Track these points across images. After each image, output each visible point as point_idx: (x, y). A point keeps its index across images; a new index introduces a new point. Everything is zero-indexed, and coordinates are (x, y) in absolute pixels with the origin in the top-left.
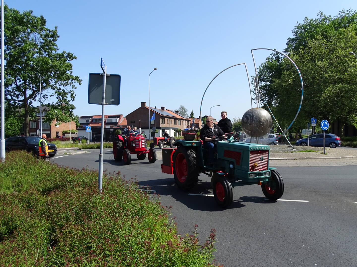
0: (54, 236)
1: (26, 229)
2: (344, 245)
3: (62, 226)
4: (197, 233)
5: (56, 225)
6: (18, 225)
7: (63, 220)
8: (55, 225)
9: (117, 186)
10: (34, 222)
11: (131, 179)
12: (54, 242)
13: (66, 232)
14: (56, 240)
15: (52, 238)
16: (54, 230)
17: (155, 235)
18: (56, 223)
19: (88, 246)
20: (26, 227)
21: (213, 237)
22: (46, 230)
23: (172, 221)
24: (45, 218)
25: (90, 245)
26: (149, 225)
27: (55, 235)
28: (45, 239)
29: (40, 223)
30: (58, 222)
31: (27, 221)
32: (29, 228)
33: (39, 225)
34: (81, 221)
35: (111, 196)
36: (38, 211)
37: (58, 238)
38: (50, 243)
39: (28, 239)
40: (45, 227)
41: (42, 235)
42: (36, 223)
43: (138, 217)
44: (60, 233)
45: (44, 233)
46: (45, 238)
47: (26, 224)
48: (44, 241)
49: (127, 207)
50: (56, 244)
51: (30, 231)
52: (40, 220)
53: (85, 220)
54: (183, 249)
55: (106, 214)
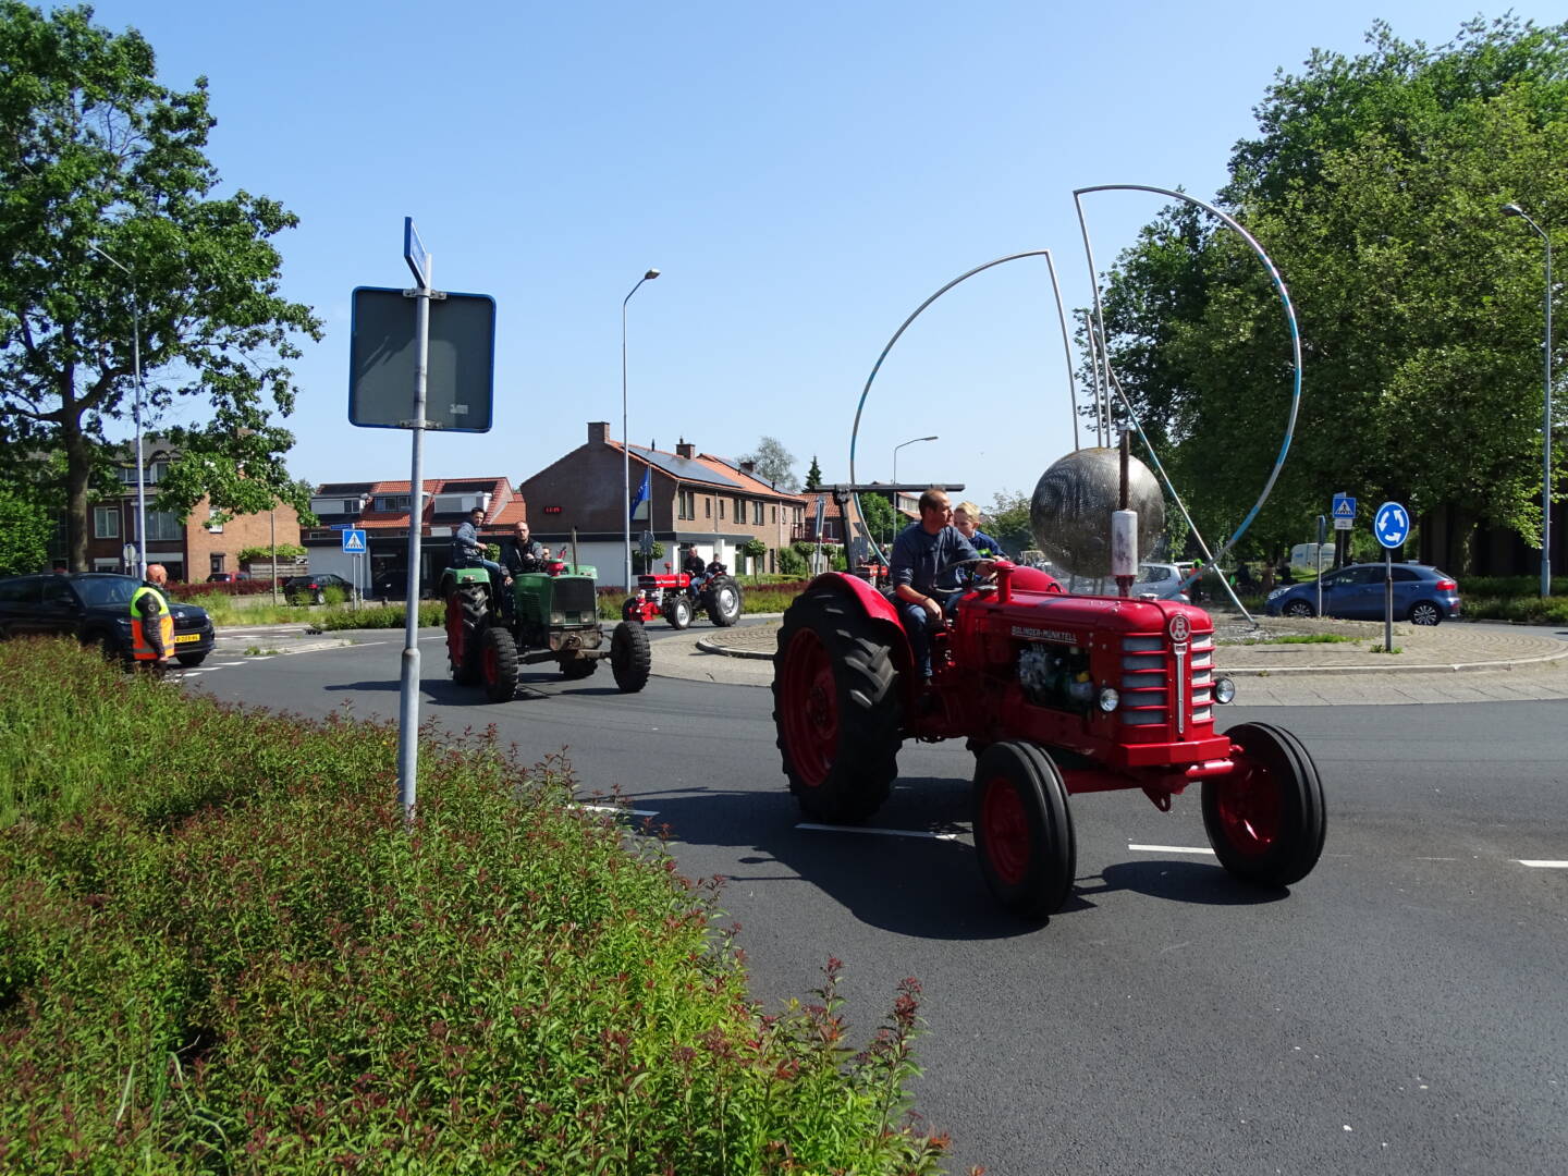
0: (199, 1015)
1: (75, 984)
2: (1472, 1047)
3: (236, 972)
4: (839, 998)
5: (209, 965)
6: (39, 968)
7: (242, 943)
8: (203, 967)
9: (484, 791)
10: (112, 952)
11: (545, 762)
12: (198, 1043)
13: (255, 996)
14: (211, 1031)
15: (193, 1021)
16: (199, 990)
17: (649, 1004)
18: (209, 959)
19: (351, 1058)
20: (76, 976)
21: (906, 1013)
22: (163, 989)
23: (727, 944)
24: (160, 932)
25: (363, 1051)
26: (622, 961)
27: (206, 1010)
28: (161, 1029)
29: (136, 956)
30: (218, 953)
31: (79, 948)
32: (87, 980)
33: (134, 964)
34: (322, 948)
35: (456, 837)
36: (127, 903)
37: (217, 1024)
38: (184, 1045)
39: (85, 1028)
40: (162, 974)
41: (149, 1010)
42: (119, 955)
43: (574, 926)
44: (227, 1001)
45: (157, 1002)
46: (160, 1025)
47: (75, 960)
48: (158, 1037)
49: (525, 884)
50: (209, 1050)
51: (94, 994)
52: (137, 943)
53: (341, 942)
54: (773, 1068)
55: (434, 914)
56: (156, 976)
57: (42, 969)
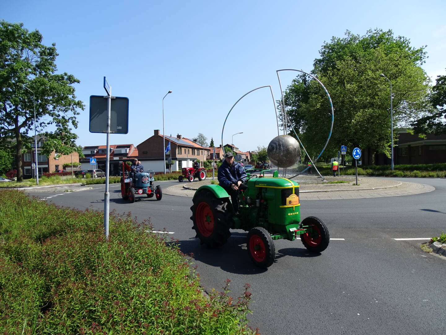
0: (47, 298)
1: (13, 289)
3: (58, 284)
4: (229, 290)
7: (60, 276)
8: (49, 283)
9: (128, 230)
10: (24, 279)
11: (144, 222)
12: (46, 307)
13: (64, 292)
14: (51, 302)
15: (46, 300)
16: (48, 289)
17: (174, 290)
18: (51, 281)
19: (91, 310)
20: (13, 287)
21: (248, 296)
22: (38, 289)
23: (194, 271)
24: (37, 273)
25: (94, 309)
27: (49, 296)
28: (38, 301)
29: (30, 280)
30: (54, 279)
31: (14, 279)
32: (17, 288)
33: (30, 283)
34: (83, 276)
35: (121, 243)
36: (29, 264)
37: (53, 300)
38: (44, 305)
39: (15, 302)
40: (38, 285)
41: (34, 296)
42: (25, 280)
43: (152, 268)
44: (56, 293)
45: (36, 293)
47: (12, 282)
48: (36, 304)
49: (140, 257)
50: (50, 309)
51: (18, 291)
52: (31, 276)
53: (89, 275)
55: (114, 266)
56: (36, 286)
57: (4, 284)
